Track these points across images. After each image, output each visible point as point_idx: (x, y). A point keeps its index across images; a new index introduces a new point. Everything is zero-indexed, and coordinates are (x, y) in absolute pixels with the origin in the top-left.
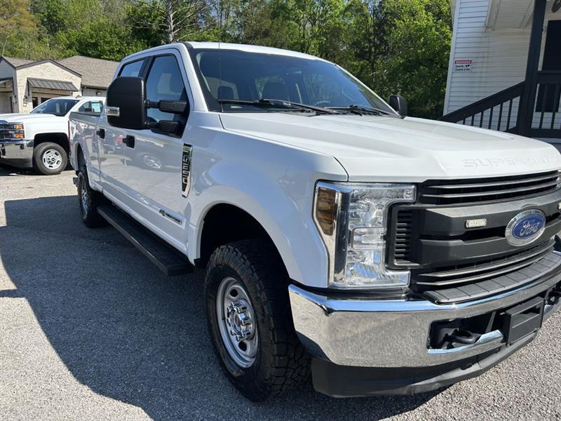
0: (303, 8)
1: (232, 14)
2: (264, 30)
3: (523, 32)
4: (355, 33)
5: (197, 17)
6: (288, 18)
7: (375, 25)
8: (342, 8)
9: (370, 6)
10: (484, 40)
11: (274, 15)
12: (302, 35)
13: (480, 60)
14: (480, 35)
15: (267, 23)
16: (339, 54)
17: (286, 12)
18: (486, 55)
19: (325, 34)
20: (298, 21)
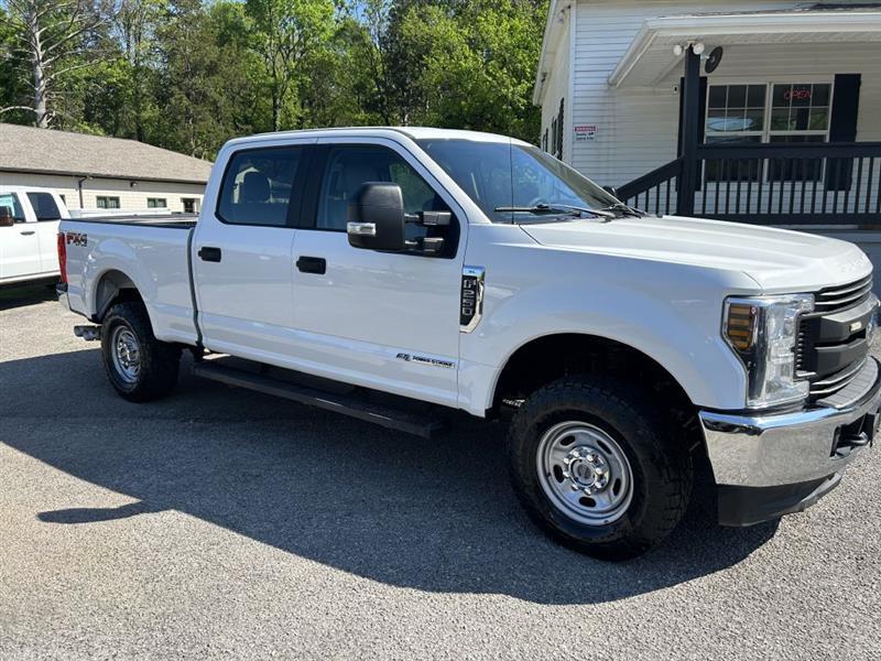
0: (269, 30)
1: (148, 35)
2: (208, 62)
3: (654, 92)
4: (354, 72)
5: (85, 38)
6: (246, 45)
7: (385, 60)
8: (330, 34)
9: (372, 32)
10: (607, 100)
11: (223, 40)
12: (271, 72)
13: (605, 126)
14: (602, 94)
15: (213, 52)
16: (331, 103)
17: (241, 36)
18: (612, 120)
19: (306, 71)
20: (262, 51)
